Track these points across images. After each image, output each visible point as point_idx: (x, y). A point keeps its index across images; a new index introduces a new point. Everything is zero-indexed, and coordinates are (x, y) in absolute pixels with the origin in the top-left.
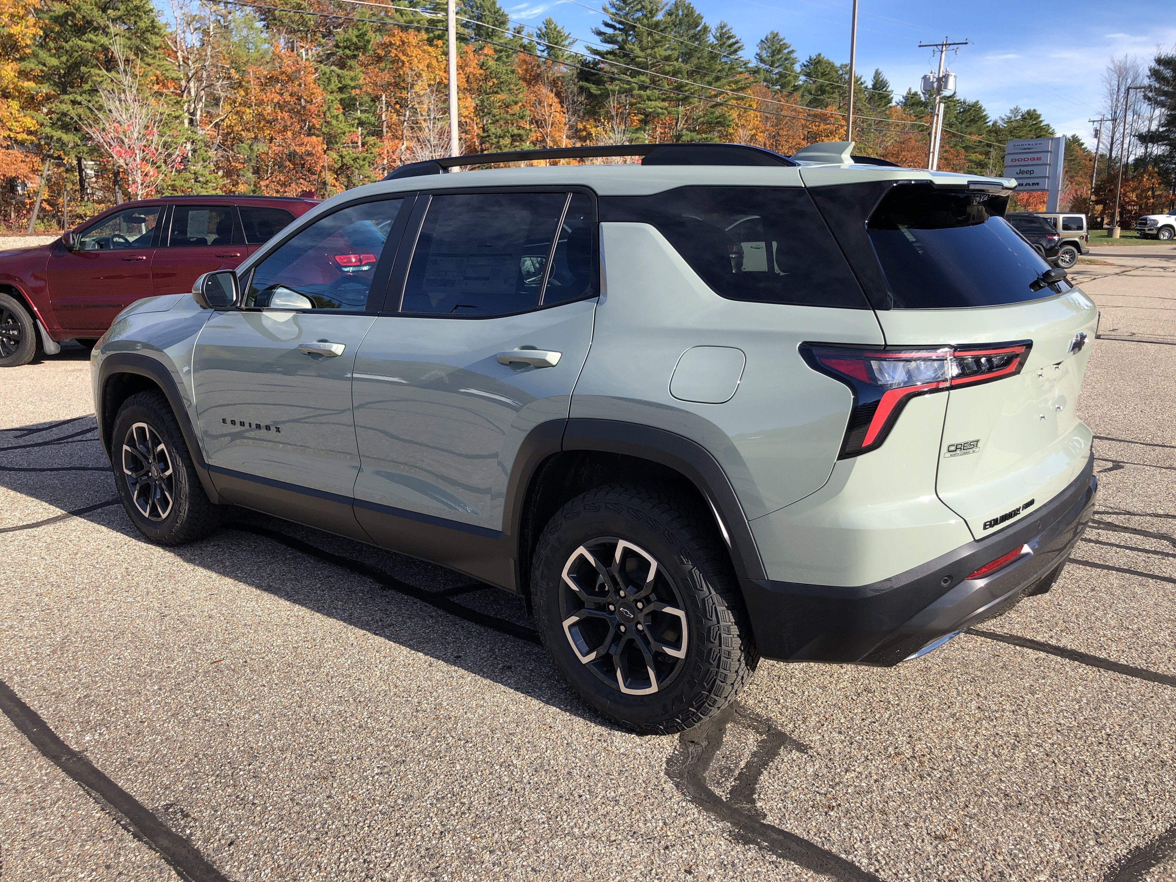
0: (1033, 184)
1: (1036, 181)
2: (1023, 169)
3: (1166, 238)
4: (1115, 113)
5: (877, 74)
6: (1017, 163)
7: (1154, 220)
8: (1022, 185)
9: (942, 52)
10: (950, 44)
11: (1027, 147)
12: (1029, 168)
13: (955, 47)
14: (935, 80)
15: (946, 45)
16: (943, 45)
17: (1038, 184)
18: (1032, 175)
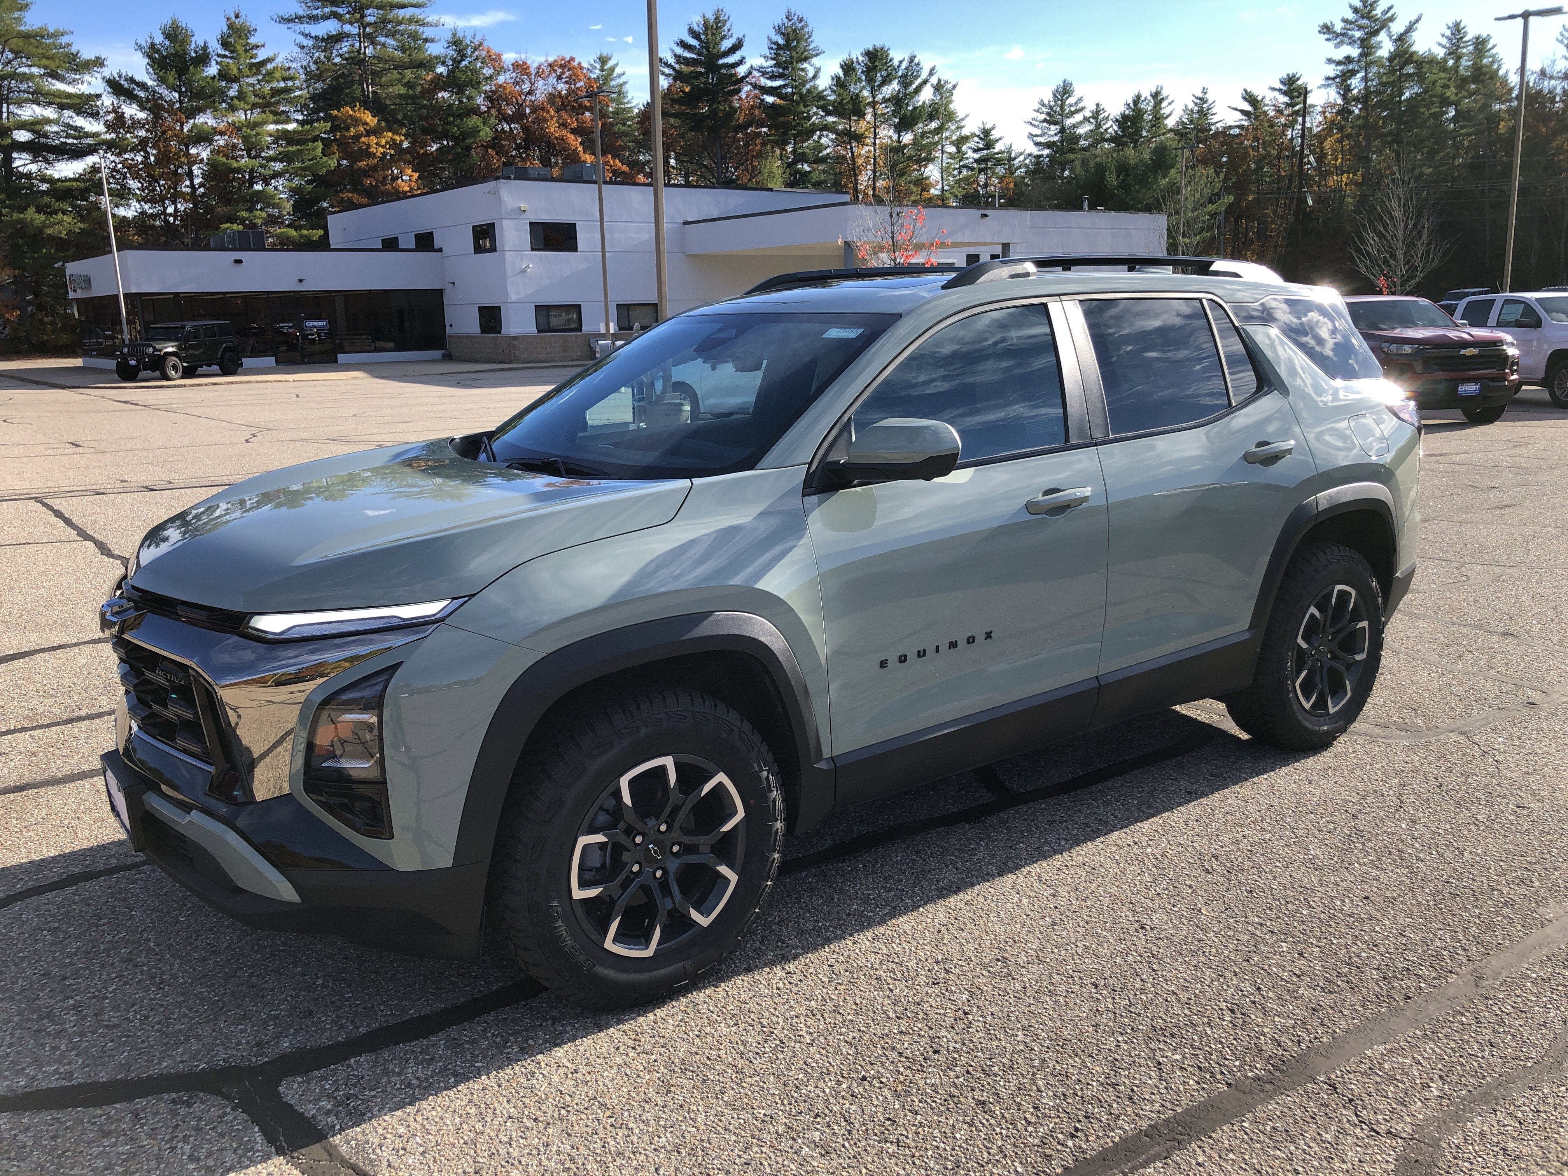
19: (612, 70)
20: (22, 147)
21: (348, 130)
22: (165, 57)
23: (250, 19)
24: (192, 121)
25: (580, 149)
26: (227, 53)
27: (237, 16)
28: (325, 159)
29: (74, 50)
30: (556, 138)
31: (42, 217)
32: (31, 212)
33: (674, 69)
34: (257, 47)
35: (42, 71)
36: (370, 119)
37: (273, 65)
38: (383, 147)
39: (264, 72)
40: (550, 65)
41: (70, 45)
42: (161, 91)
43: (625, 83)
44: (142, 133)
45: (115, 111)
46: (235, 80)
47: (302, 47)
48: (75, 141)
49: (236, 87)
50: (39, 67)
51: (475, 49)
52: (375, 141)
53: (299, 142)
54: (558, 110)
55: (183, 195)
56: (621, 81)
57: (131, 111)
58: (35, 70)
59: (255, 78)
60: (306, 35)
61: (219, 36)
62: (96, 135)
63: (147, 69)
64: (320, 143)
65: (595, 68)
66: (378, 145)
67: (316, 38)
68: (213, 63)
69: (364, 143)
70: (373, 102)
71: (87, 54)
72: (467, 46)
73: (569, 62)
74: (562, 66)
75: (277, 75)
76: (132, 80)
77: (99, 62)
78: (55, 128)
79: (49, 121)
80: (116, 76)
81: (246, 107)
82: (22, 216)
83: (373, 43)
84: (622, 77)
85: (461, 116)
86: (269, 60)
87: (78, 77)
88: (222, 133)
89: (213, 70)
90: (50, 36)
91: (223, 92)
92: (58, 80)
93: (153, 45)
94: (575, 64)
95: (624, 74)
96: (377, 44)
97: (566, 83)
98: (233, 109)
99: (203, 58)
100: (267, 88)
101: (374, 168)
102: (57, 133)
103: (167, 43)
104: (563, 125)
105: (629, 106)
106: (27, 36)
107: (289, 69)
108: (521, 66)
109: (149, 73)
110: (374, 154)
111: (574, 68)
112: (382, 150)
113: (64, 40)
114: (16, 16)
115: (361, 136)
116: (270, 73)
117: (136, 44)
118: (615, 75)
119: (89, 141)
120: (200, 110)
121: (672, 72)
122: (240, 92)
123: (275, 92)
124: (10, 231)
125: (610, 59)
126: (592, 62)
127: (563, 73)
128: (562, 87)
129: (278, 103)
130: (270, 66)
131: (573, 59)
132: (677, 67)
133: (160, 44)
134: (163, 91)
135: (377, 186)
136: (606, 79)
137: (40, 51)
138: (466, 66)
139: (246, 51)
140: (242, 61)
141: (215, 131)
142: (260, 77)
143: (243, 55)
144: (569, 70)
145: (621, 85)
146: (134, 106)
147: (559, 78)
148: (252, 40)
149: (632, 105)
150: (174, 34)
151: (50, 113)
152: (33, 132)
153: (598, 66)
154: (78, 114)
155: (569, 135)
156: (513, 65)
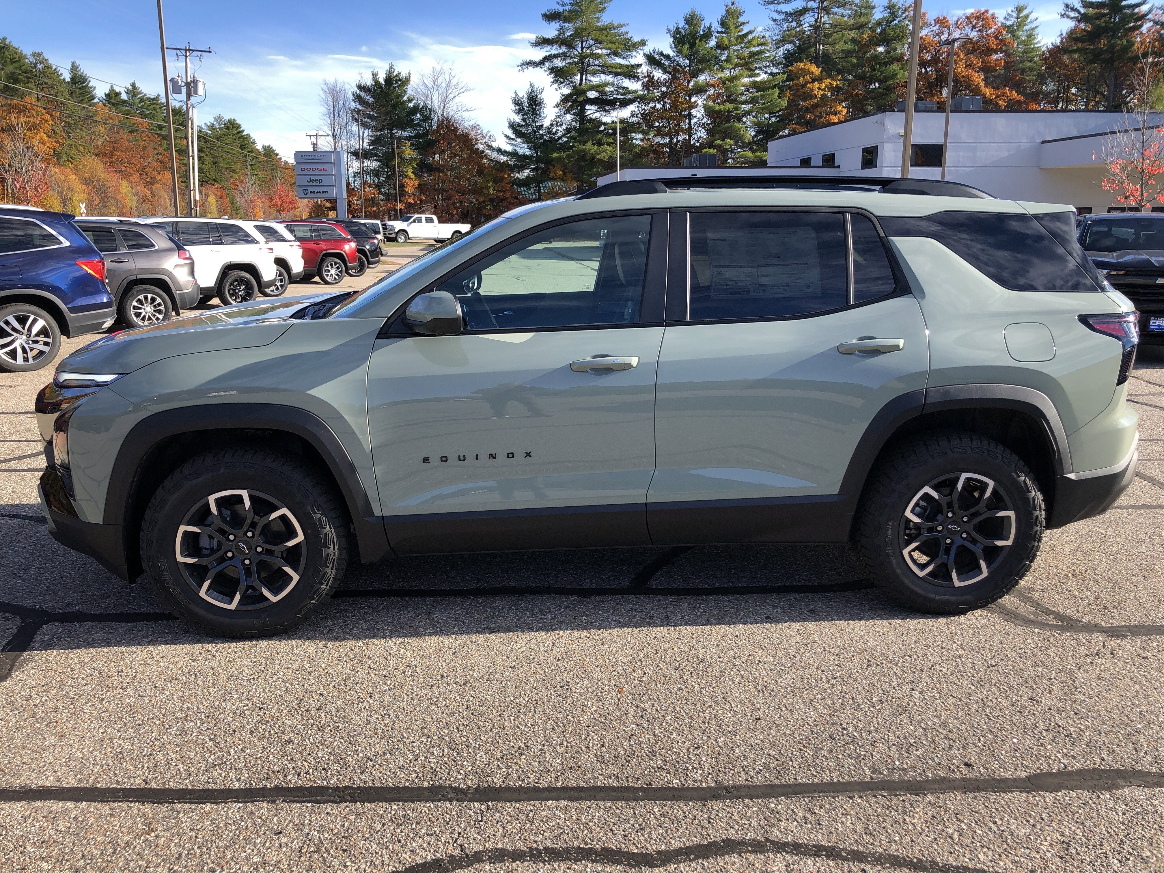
0: (323, 192)
1: (325, 189)
2: (312, 178)
3: (402, 241)
4: (334, 130)
5: (74, 67)
6: (306, 172)
7: (392, 226)
8: (314, 192)
9: (186, 57)
10: (193, 51)
11: (313, 157)
12: (318, 178)
13: (199, 53)
14: (183, 84)
15: (189, 50)
16: (186, 50)
17: (327, 192)
18: (321, 184)
19: (1027, 16)
20: (593, 102)
21: (798, 79)
22: (684, 36)
23: (741, 4)
24: (695, 79)
25: (982, 84)
26: (724, 30)
27: (733, 4)
28: (779, 100)
29: (629, 36)
30: (963, 77)
31: (596, 147)
32: (589, 145)
33: (1079, 12)
34: (744, 23)
35: (609, 52)
36: (815, 70)
37: (754, 35)
38: (823, 90)
39: (746, 41)
40: (967, 18)
41: (627, 33)
42: (678, 60)
43: (1036, 27)
44: (664, 89)
45: (648, 76)
46: (726, 48)
47: (775, 21)
48: (622, 97)
49: (726, 53)
50: (606, 49)
51: (905, 10)
52: (817, 86)
53: (763, 90)
54: (968, 53)
55: (682, 130)
56: (1033, 25)
57: (659, 75)
58: (605, 51)
59: (739, 46)
60: (778, 12)
61: (719, 19)
62: (635, 92)
63: (671, 45)
64: (777, 89)
65: (1012, 16)
66: (819, 89)
67: (786, 13)
68: (714, 37)
69: (809, 88)
70: (823, 57)
71: (636, 39)
72: (899, 8)
73: (983, 13)
74: (978, 18)
75: (754, 42)
76: (661, 54)
77: (643, 43)
78: (612, 89)
79: (607, 84)
80: (652, 52)
81: (731, 67)
82: (584, 147)
83: (828, 13)
84: (1035, 22)
85: (886, 64)
86: (750, 32)
87: (629, 53)
88: (713, 86)
89: (712, 43)
90: (614, 28)
91: (717, 58)
92: (617, 56)
93: (678, 28)
94: (989, 15)
95: (1036, 20)
96: (830, 14)
97: (980, 31)
98: (722, 69)
99: (707, 35)
100: (746, 53)
101: (815, 106)
102: (612, 92)
103: (687, 26)
104: (970, 66)
105: (1036, 46)
106: (602, 29)
107: (764, 37)
108: (941, 20)
109: (671, 48)
110: (816, 96)
111: (987, 18)
112: (822, 93)
113: (623, 30)
114: (597, 16)
115: (807, 83)
116: (750, 42)
117: (667, 29)
118: (1029, 21)
119: (629, 96)
120: (701, 71)
121: (1076, 15)
122: (728, 56)
123: (752, 54)
124: (577, 157)
125: (1026, 8)
126: (1010, 12)
127: (976, 23)
128: (974, 35)
129: (752, 62)
130: (750, 37)
131: (987, 11)
132: (1083, 11)
133: (682, 28)
134: (680, 60)
135: (815, 119)
136: (1020, 25)
137: (608, 38)
138: (896, 25)
139: (736, 27)
140: (732, 35)
141: (709, 85)
142: (743, 45)
143: (733, 30)
144: (983, 20)
145: (1033, 29)
146: (660, 71)
147: (974, 27)
148: (741, 20)
149: (1041, 45)
150: (692, 20)
151: (609, 78)
152: (599, 92)
153: (1015, 15)
154: (626, 78)
155: (973, 73)
156: (935, 20)
